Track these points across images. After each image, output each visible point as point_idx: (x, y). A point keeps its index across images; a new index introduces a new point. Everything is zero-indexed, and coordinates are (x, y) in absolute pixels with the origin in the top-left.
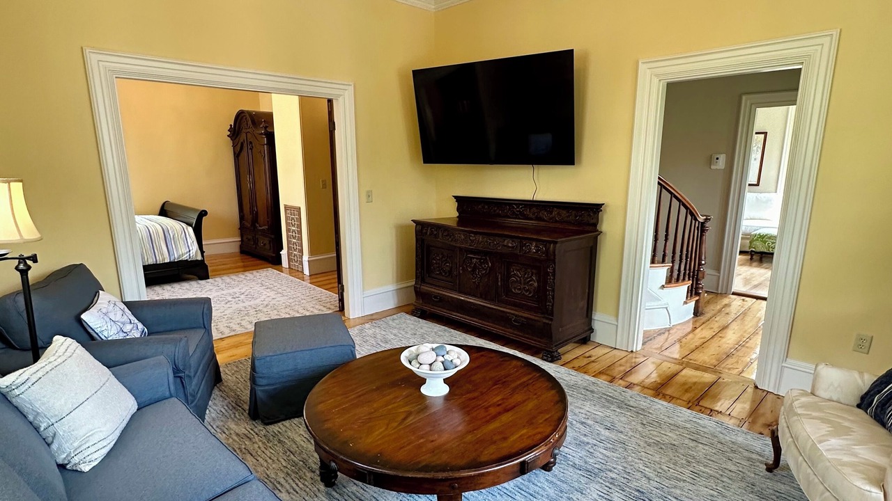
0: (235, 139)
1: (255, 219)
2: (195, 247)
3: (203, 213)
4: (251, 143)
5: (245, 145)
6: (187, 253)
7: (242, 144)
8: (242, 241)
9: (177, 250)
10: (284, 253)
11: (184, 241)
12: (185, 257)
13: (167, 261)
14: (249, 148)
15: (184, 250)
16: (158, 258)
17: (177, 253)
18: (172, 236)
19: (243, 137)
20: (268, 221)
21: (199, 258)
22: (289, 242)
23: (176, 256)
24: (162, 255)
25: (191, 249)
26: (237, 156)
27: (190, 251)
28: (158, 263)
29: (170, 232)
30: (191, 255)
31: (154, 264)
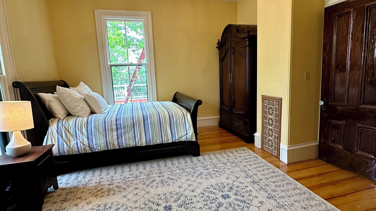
0: (221, 49)
1: (233, 105)
2: (191, 131)
3: (199, 103)
4: (234, 48)
5: (229, 51)
6: (185, 135)
7: (227, 50)
8: (221, 118)
9: (177, 133)
10: (258, 135)
11: (184, 126)
12: (183, 139)
13: (170, 141)
14: (232, 51)
15: (183, 133)
16: (163, 139)
17: (178, 135)
18: (175, 122)
19: (228, 46)
20: (244, 108)
21: (194, 139)
22: (263, 127)
23: (176, 138)
24: (167, 136)
25: (188, 132)
26: (222, 60)
27: (187, 134)
28: (164, 143)
29: (174, 117)
30: (188, 138)
31: (160, 144)
